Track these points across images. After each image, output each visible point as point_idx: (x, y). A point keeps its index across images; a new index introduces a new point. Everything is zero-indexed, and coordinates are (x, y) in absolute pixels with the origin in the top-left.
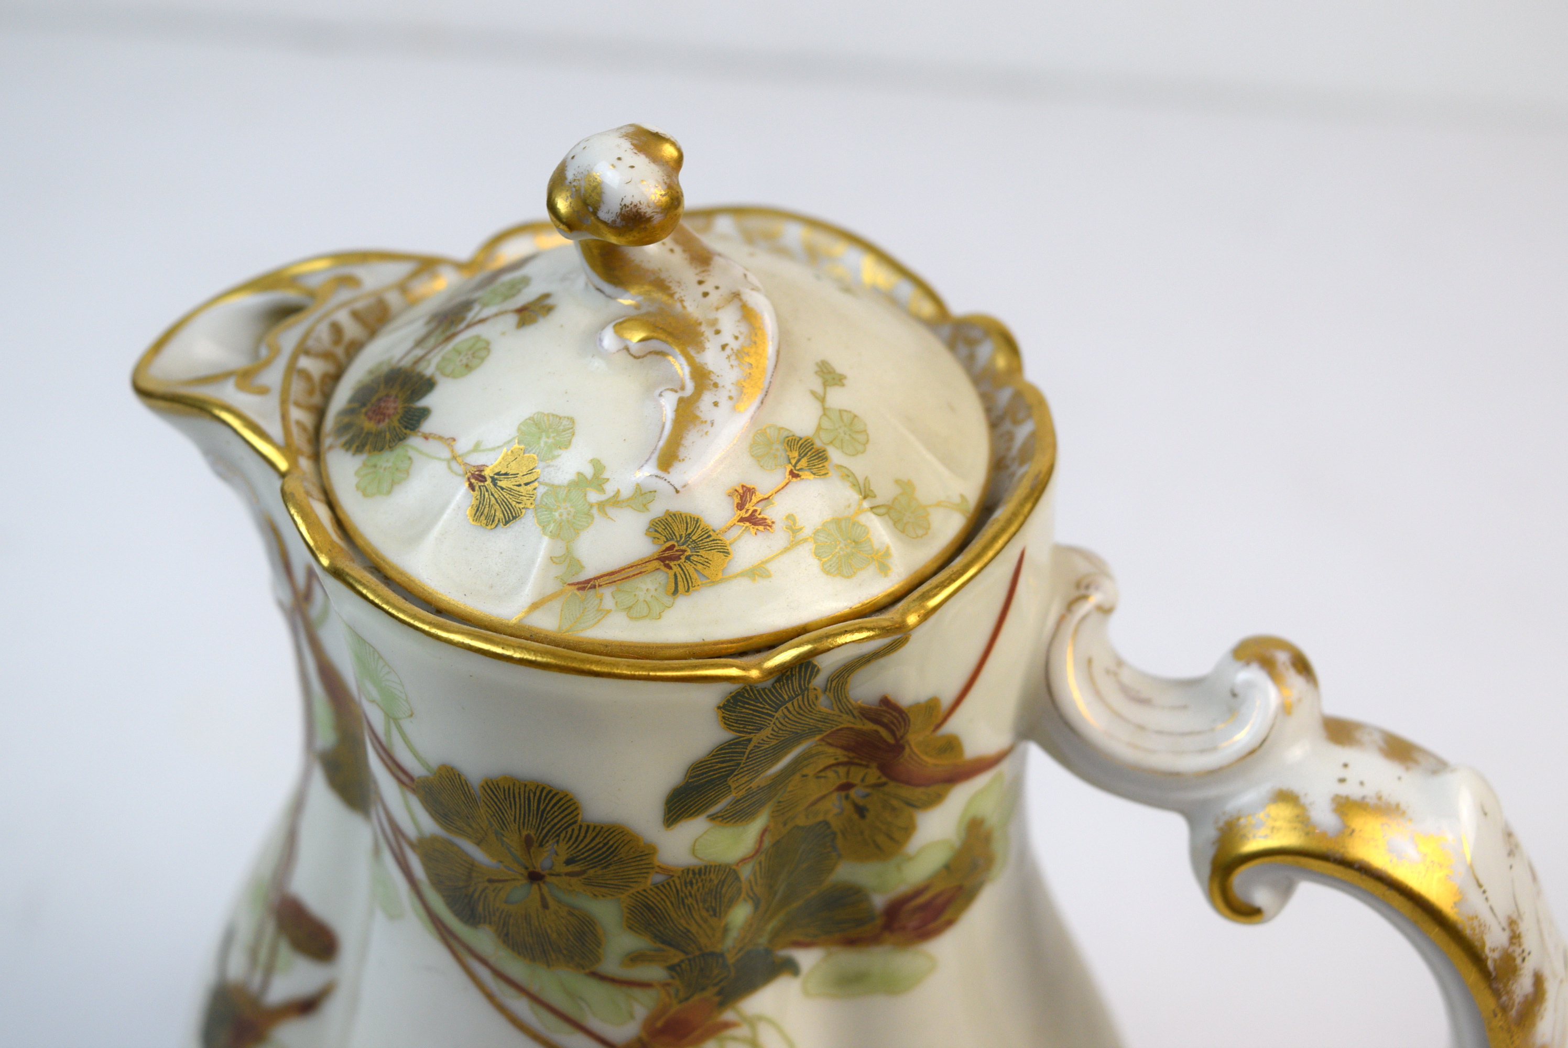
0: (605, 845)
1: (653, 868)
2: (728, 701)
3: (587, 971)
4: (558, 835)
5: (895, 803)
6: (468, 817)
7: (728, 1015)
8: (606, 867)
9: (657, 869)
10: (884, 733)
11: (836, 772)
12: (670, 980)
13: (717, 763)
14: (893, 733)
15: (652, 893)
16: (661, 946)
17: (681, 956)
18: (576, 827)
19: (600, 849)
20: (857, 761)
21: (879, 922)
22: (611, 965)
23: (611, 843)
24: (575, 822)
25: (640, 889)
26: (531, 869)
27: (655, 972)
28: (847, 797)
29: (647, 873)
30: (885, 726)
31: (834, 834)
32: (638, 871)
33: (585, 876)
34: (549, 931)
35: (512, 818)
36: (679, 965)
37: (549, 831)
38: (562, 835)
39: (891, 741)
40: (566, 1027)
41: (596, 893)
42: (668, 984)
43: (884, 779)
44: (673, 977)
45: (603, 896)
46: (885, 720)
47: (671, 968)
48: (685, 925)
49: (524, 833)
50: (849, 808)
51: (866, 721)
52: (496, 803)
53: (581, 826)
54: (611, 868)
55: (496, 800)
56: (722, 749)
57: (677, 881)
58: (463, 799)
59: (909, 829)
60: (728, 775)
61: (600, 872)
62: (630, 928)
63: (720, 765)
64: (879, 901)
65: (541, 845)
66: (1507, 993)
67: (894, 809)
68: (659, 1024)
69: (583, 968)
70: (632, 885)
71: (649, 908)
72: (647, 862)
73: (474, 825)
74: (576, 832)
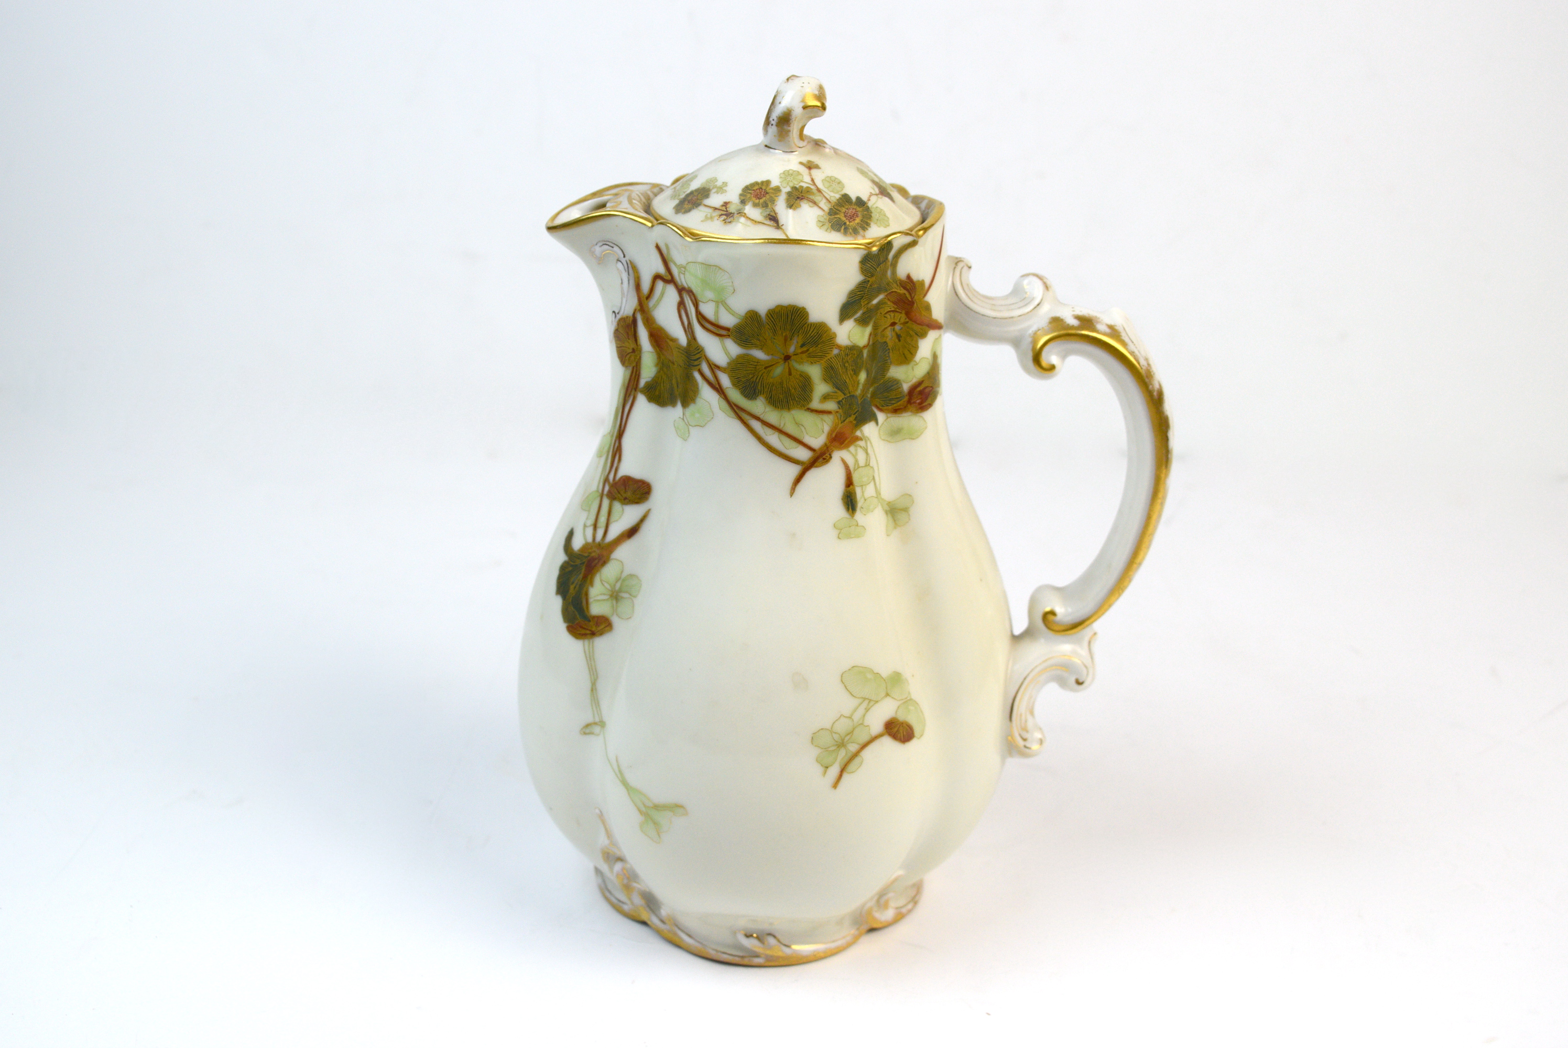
0: (818, 333)
1: (834, 346)
2: (863, 259)
3: (806, 408)
4: (799, 332)
5: (911, 332)
6: (758, 335)
7: (858, 433)
8: (817, 346)
9: (836, 346)
10: (908, 295)
11: (890, 315)
12: (838, 410)
13: (858, 291)
14: (910, 295)
15: (833, 359)
16: (836, 390)
17: (843, 396)
18: (806, 326)
19: (815, 336)
20: (897, 310)
21: (906, 399)
22: (815, 404)
23: (820, 332)
24: (806, 324)
25: (829, 358)
26: (786, 354)
27: (831, 406)
28: (894, 329)
29: (832, 348)
30: (907, 290)
31: (889, 349)
32: (829, 347)
33: (808, 352)
34: (791, 388)
35: (779, 328)
36: (841, 401)
37: (795, 331)
38: (800, 332)
39: (910, 299)
40: (794, 444)
41: (812, 361)
42: (837, 412)
43: (907, 320)
44: (840, 408)
45: (815, 363)
46: (908, 288)
47: (839, 403)
48: (845, 379)
49: (784, 334)
50: (894, 334)
51: (902, 288)
52: (772, 321)
53: (808, 325)
54: (819, 346)
55: (773, 320)
56: (860, 285)
57: (843, 353)
58: (757, 325)
59: (916, 348)
60: (861, 299)
61: (814, 349)
62: (824, 380)
63: (859, 293)
64: (906, 387)
65: (791, 339)
66: (1151, 384)
67: (911, 336)
68: (834, 435)
69: (804, 407)
70: (826, 355)
71: (832, 367)
72: (832, 342)
73: (761, 338)
74: (806, 328)
